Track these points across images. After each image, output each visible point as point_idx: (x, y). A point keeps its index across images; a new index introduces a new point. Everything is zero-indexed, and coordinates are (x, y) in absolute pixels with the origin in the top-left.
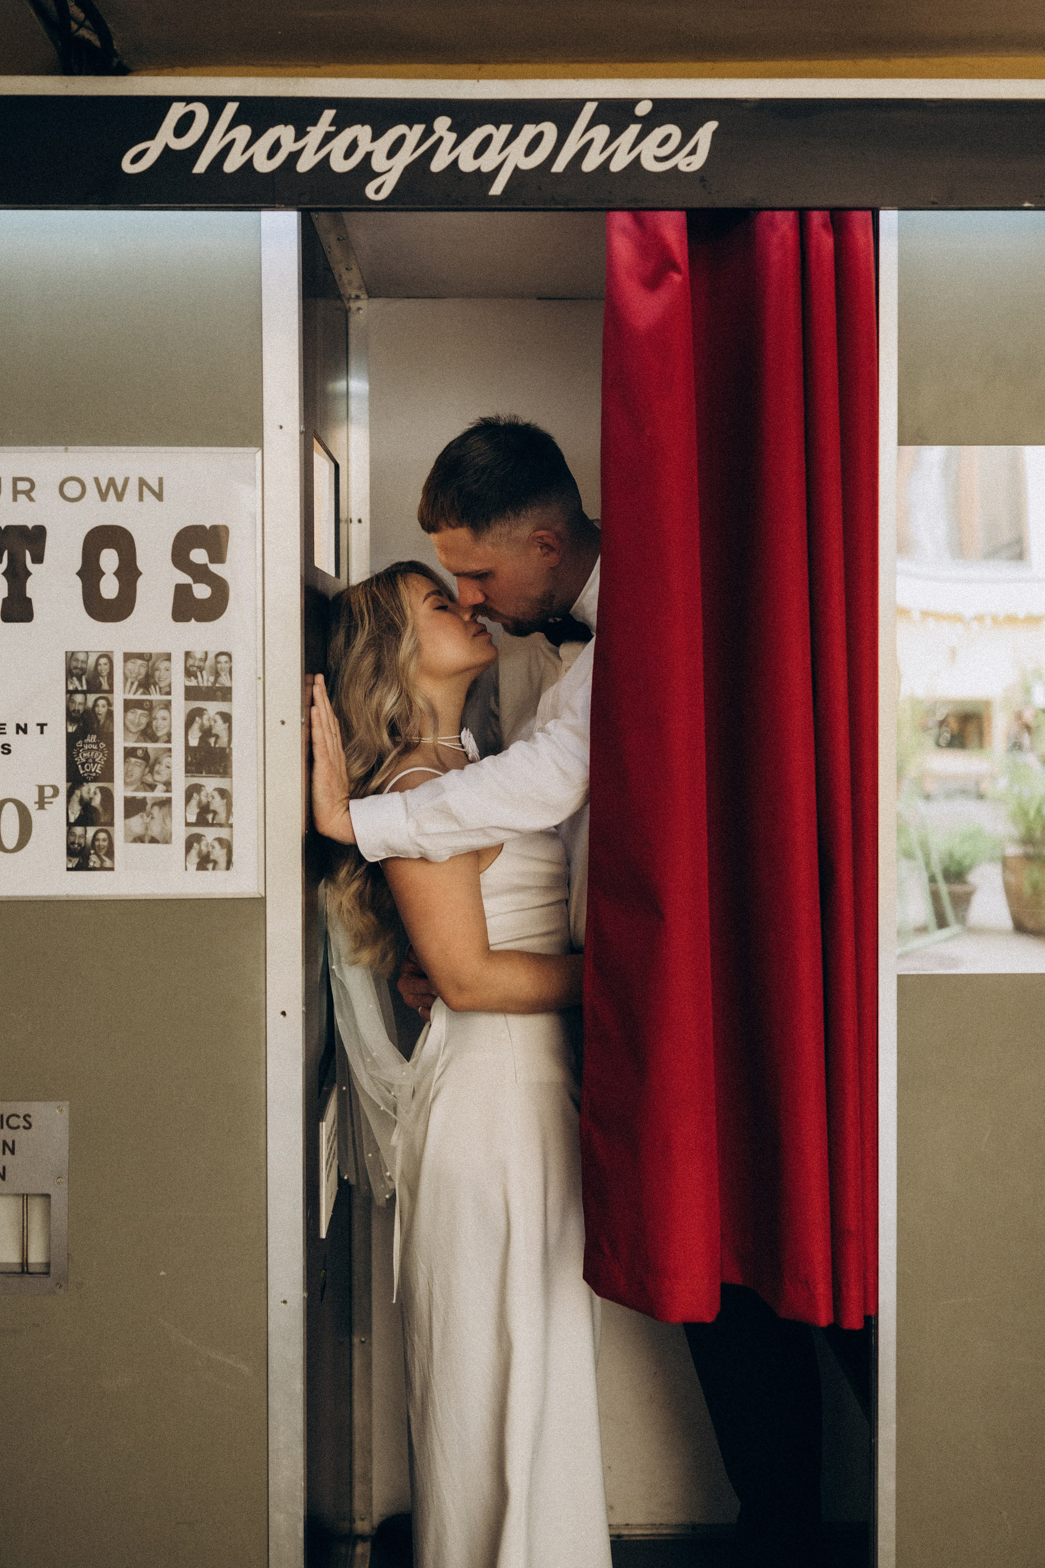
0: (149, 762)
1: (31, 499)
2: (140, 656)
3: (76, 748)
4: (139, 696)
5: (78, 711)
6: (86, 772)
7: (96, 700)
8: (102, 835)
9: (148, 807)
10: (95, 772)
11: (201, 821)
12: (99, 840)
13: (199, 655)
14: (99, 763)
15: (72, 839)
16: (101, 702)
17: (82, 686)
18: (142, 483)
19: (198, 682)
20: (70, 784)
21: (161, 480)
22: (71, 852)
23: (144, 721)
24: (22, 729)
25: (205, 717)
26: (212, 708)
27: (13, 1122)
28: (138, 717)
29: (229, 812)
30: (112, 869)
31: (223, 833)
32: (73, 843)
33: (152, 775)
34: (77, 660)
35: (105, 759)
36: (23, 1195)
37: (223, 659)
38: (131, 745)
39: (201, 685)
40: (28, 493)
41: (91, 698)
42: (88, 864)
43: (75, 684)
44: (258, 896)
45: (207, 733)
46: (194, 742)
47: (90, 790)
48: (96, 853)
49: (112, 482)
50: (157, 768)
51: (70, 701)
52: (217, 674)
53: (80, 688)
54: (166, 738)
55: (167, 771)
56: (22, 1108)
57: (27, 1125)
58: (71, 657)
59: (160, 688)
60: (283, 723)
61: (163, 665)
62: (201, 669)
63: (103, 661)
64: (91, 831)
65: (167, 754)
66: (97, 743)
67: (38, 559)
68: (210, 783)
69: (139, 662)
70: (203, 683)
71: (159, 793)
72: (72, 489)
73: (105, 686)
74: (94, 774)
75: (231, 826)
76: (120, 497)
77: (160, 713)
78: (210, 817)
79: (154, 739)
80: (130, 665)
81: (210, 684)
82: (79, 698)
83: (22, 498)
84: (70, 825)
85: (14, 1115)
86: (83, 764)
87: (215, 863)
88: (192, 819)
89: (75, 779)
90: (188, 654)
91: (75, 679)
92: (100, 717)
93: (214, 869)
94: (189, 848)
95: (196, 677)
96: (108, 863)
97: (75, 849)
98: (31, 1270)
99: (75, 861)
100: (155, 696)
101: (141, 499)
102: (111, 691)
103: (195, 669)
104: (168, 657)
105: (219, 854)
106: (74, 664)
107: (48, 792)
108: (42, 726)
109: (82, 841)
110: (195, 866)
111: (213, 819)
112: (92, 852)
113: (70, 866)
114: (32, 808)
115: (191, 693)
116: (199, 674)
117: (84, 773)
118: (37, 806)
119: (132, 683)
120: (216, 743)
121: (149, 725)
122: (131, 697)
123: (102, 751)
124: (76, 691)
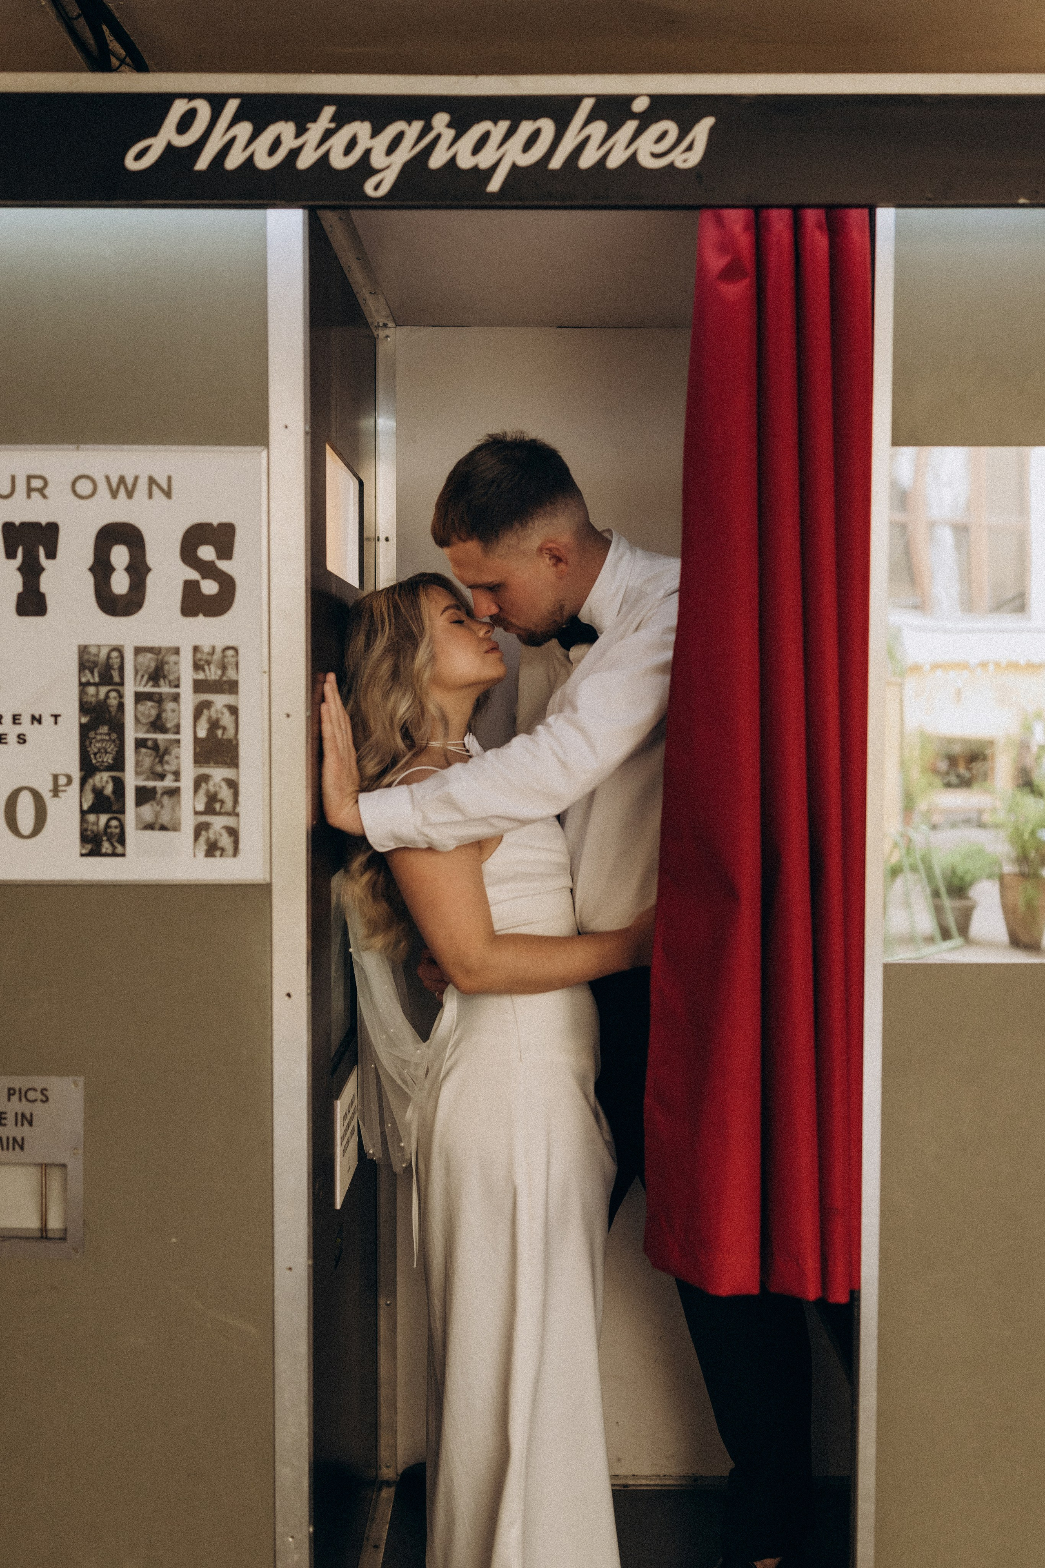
0: (160, 753)
1: (44, 497)
2: (150, 650)
3: (89, 738)
4: (149, 689)
5: (91, 703)
6: (98, 762)
7: (109, 692)
8: (114, 823)
9: (158, 796)
10: (107, 762)
11: (210, 810)
12: (110, 827)
13: (207, 649)
14: (110, 753)
15: (85, 826)
16: (113, 694)
17: (94, 678)
18: (152, 481)
19: (206, 675)
20: (83, 773)
21: (169, 479)
22: (85, 838)
23: (154, 712)
24: (36, 719)
25: (213, 710)
26: (220, 700)
27: (31, 1095)
28: (149, 709)
29: (236, 801)
30: (123, 855)
31: (229, 821)
32: (86, 830)
33: (162, 765)
34: (89, 653)
35: (116, 749)
36: (41, 1165)
37: (230, 653)
38: (141, 735)
39: (209, 678)
40: (41, 491)
41: (103, 690)
42: (100, 850)
43: (88, 677)
44: (264, 882)
45: (214, 725)
46: (202, 733)
47: (102, 778)
48: (109, 840)
49: (122, 480)
50: (167, 758)
51: (82, 693)
52: (224, 668)
53: (92, 681)
54: (175, 730)
55: (176, 761)
56: (38, 1082)
57: (44, 1099)
58: (83, 650)
59: (170, 682)
60: (288, 716)
61: (172, 658)
62: (209, 663)
63: (115, 654)
64: (103, 819)
65: (176, 745)
66: (109, 734)
67: (51, 554)
68: (218, 774)
69: (149, 655)
70: (210, 676)
71: (169, 782)
72: (84, 487)
73: (117, 679)
74: (106, 764)
75: (237, 815)
76: (130, 494)
77: (170, 706)
78: (217, 806)
79: (163, 730)
80: (140, 659)
81: (217, 678)
82: (91, 690)
83: (35, 495)
84: (83, 813)
85: (30, 1089)
86: (95, 754)
87: (223, 850)
88: (201, 807)
89: (88, 768)
90: (196, 649)
91: (87, 672)
92: (111, 709)
93: (221, 856)
94: (197, 836)
95: (204, 671)
96: (119, 849)
97: (88, 836)
98: (50, 1235)
99: (89, 847)
100: (165, 689)
101: (150, 496)
102: (122, 684)
103: (202, 663)
104: (177, 651)
105: (225, 841)
106: (86, 657)
107: (62, 780)
108: (56, 717)
109: (95, 828)
110: (203, 854)
111: (221, 808)
112: (105, 838)
113: (84, 852)
114: (47, 795)
115: (199, 686)
116: (206, 667)
117: (96, 763)
118: (51, 794)
119: (143, 676)
120: (223, 734)
121: (159, 716)
122: (141, 689)
123: (114, 741)
124: (88, 684)
